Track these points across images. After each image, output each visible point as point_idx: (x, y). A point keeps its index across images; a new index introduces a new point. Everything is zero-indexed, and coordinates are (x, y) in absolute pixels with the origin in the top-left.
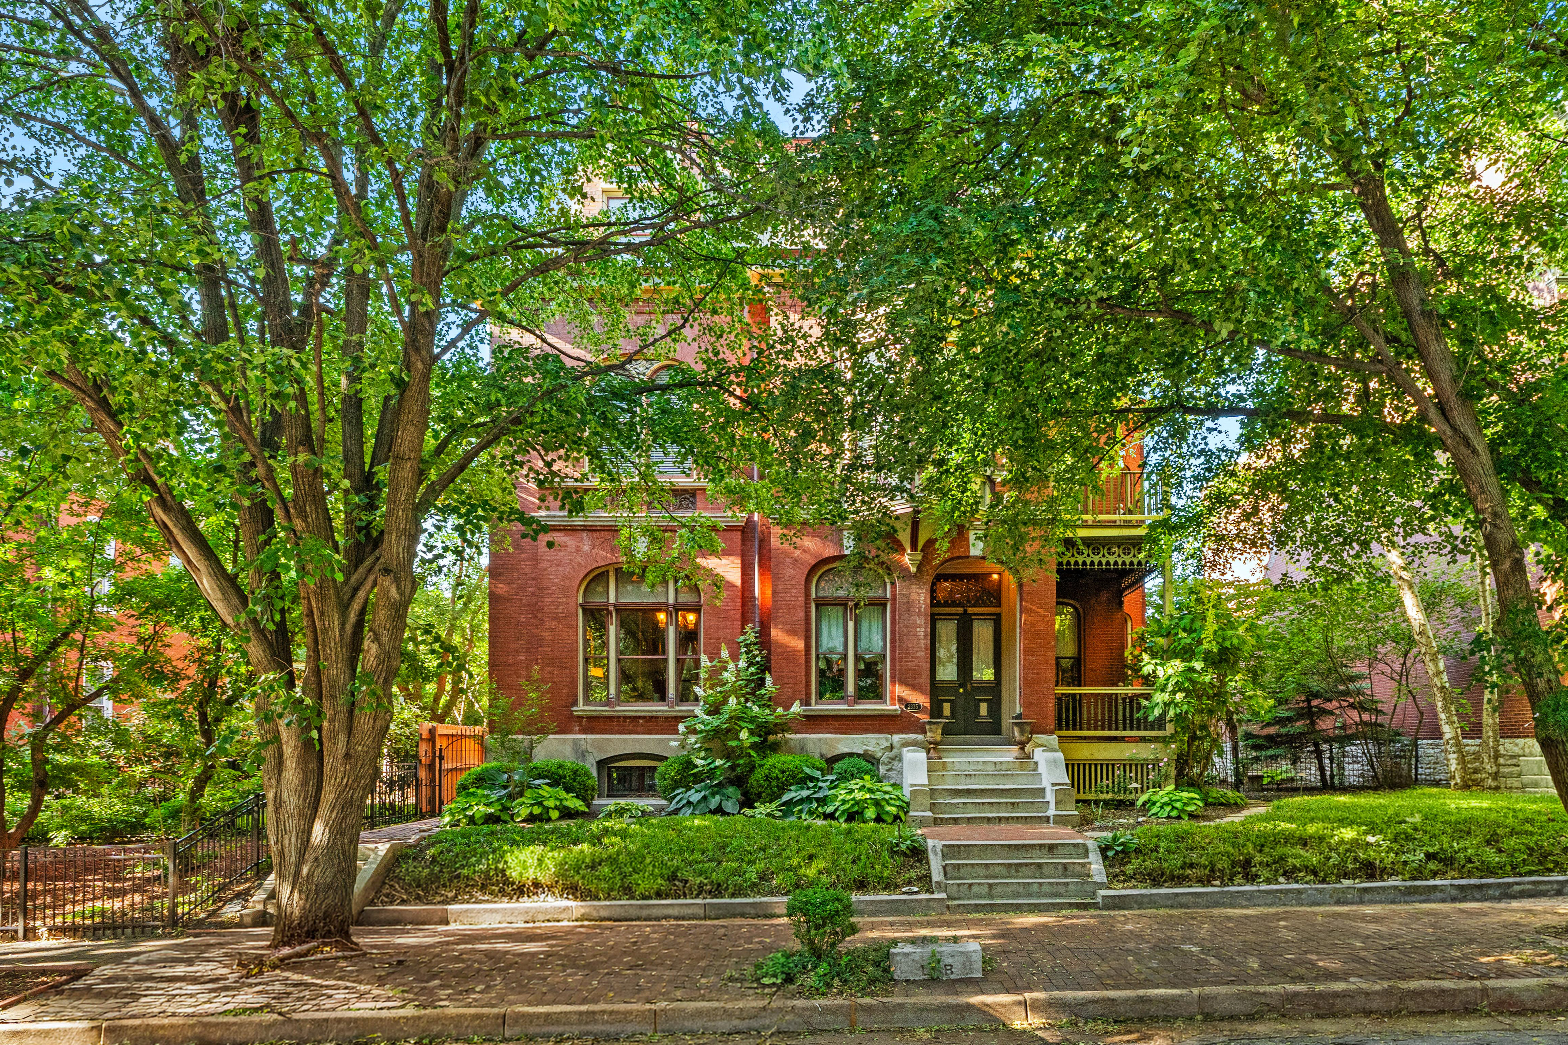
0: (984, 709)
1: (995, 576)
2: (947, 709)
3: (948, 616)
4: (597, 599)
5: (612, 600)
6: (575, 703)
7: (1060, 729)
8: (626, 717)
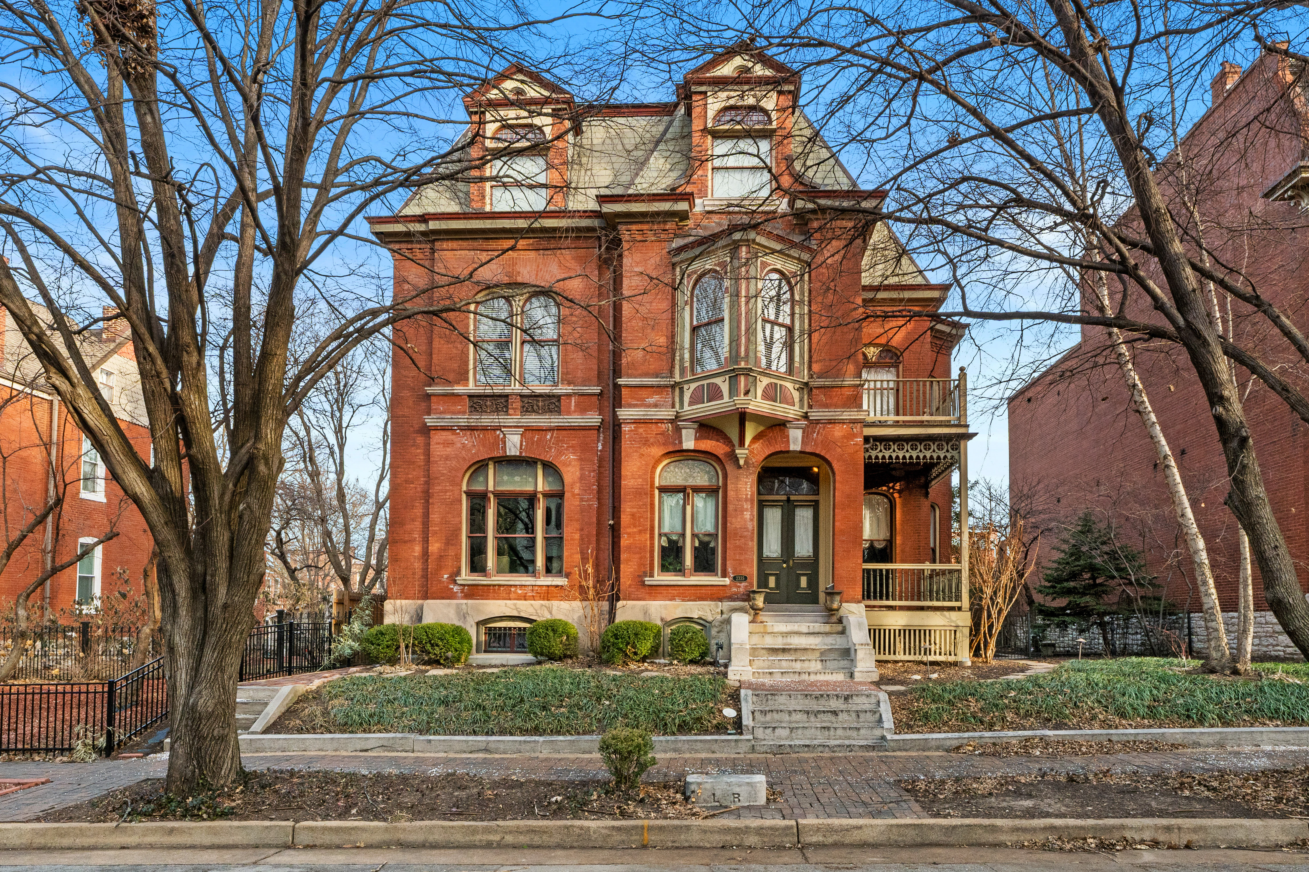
0: (804, 582)
1: (816, 470)
2: (772, 582)
3: (773, 504)
4: (478, 487)
5: (491, 488)
6: (458, 573)
7: (869, 598)
8: (500, 586)
